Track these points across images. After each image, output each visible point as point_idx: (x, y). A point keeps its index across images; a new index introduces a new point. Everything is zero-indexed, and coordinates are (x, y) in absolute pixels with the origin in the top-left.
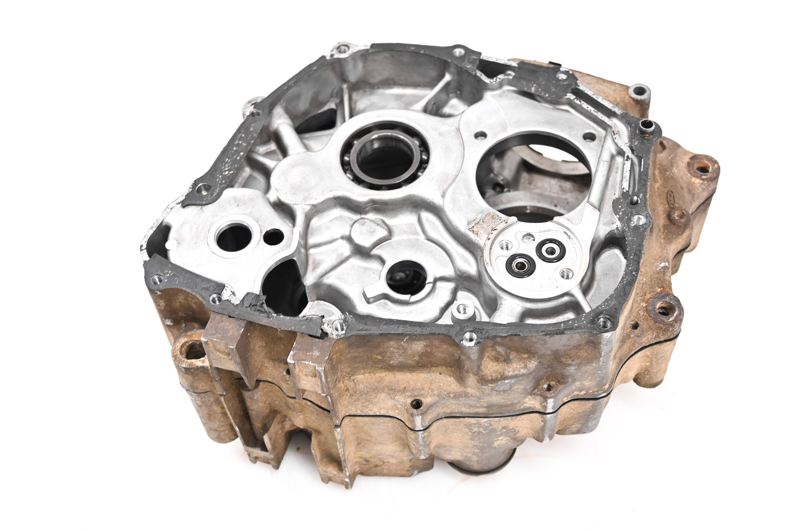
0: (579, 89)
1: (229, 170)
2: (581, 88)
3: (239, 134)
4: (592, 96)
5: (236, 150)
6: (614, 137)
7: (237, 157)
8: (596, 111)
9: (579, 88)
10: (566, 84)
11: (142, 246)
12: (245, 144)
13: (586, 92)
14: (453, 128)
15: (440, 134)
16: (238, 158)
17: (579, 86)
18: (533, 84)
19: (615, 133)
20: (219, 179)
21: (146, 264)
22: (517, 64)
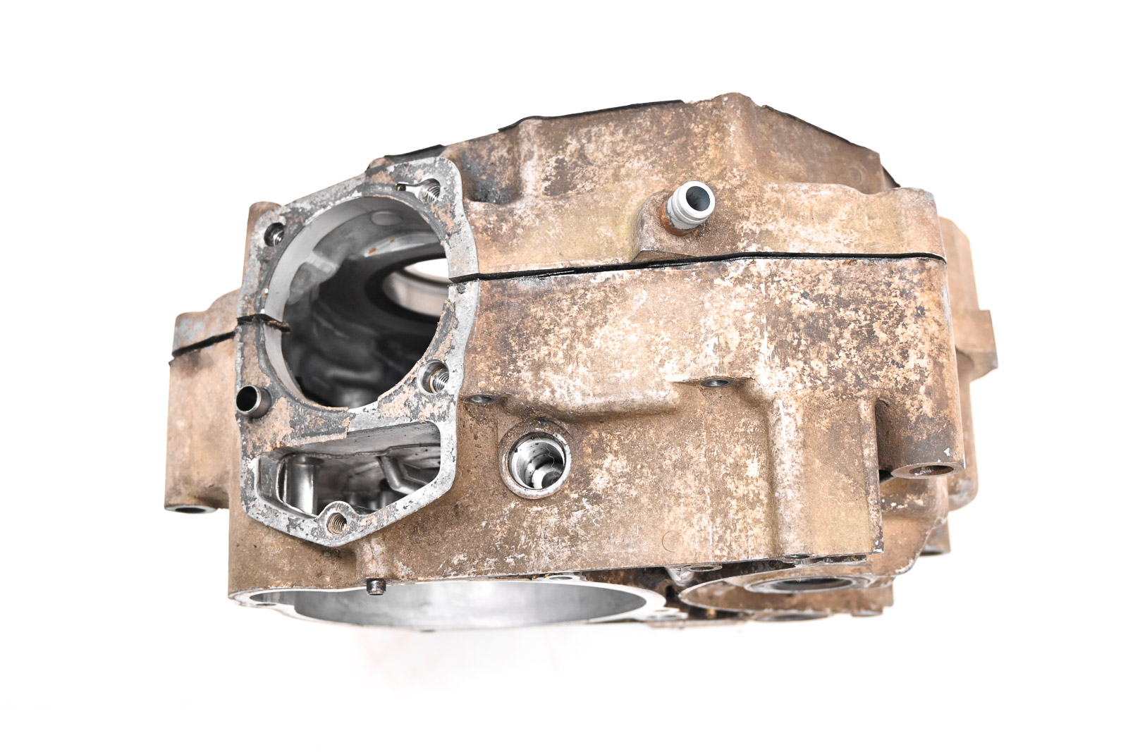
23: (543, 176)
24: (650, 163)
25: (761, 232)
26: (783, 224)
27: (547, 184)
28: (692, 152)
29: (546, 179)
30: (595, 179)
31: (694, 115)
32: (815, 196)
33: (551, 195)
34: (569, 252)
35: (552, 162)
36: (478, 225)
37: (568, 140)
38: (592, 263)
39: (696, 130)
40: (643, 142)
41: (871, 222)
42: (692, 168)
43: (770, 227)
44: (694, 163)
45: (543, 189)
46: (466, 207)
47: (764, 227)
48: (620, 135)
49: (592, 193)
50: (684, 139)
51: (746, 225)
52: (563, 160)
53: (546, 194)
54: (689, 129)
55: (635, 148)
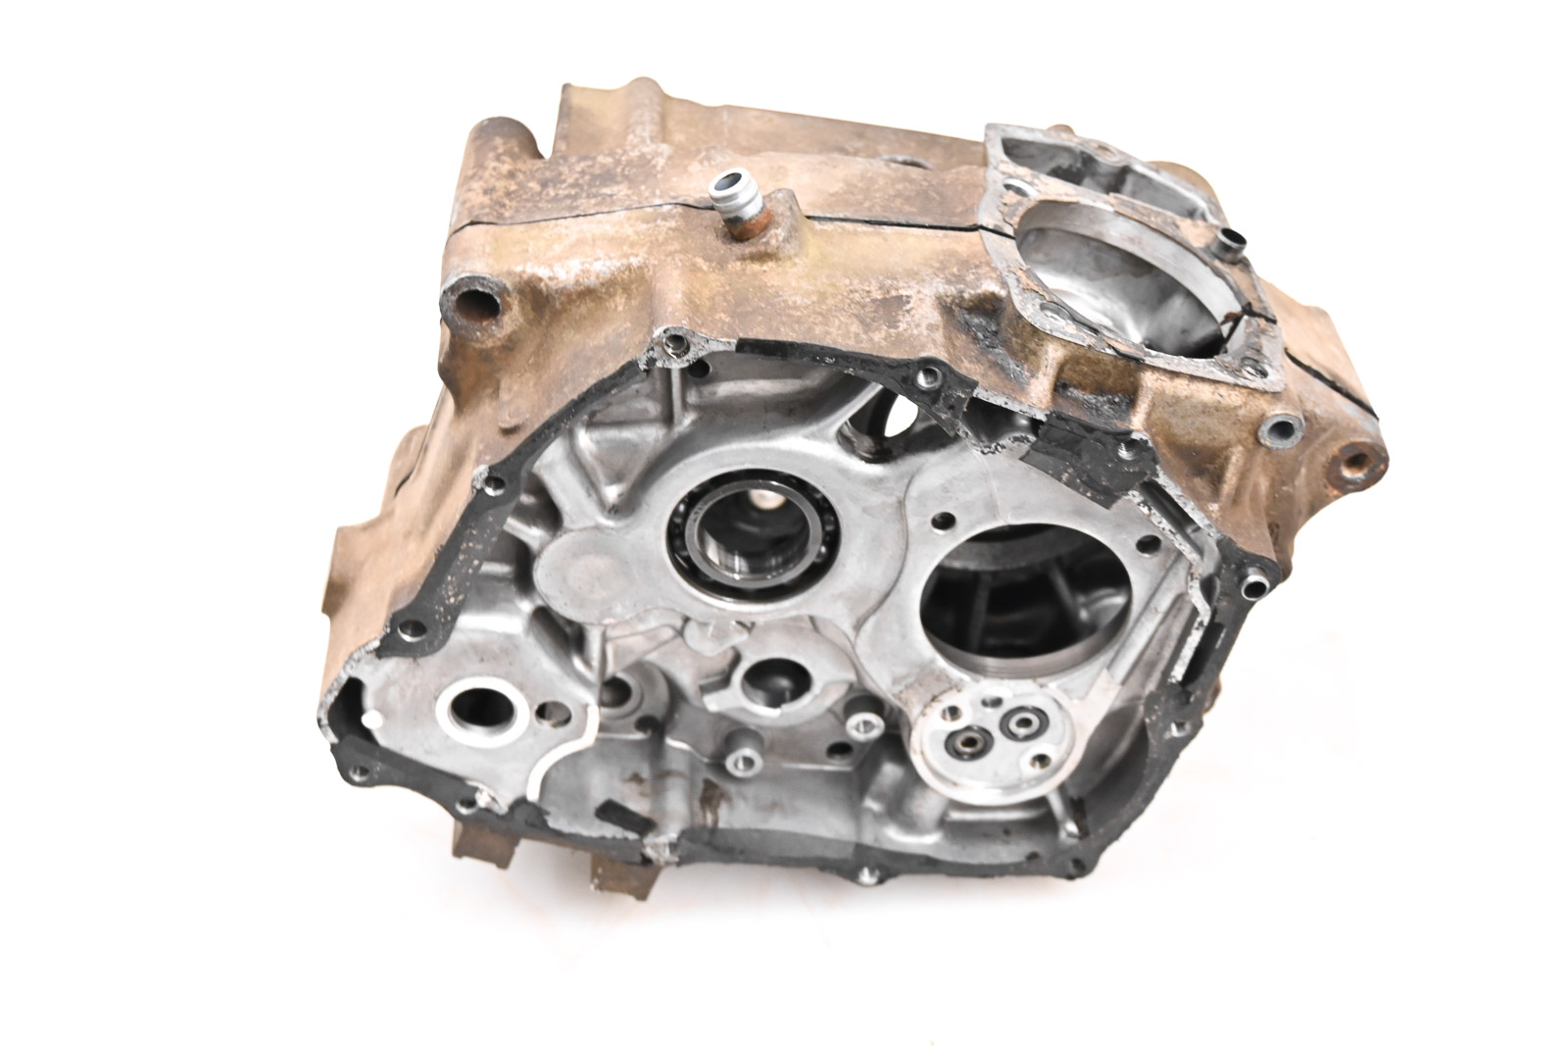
0: (1157, 483)
1: (456, 595)
2: (1162, 480)
3: (466, 529)
4: (1176, 500)
5: (465, 560)
6: (1190, 584)
7: (468, 568)
8: (1173, 530)
9: (1157, 480)
10: (1134, 472)
11: (319, 721)
12: (479, 547)
13: (1167, 490)
14: (892, 500)
15: (865, 510)
16: (470, 571)
17: (1157, 476)
18: (1068, 467)
19: (1195, 576)
20: (440, 613)
21: (334, 748)
22: (1046, 415)
23: (912, 313)
24: (780, 296)
25: (655, 220)
26: (630, 231)
27: (908, 307)
28: (730, 298)
29: (908, 311)
30: (848, 301)
31: (725, 329)
32: (587, 257)
33: (902, 296)
34: (877, 240)
35: (902, 326)
36: (987, 268)
37: (884, 343)
38: (848, 226)
39: (723, 315)
40: (790, 316)
41: (525, 247)
42: (730, 285)
43: (645, 226)
44: (728, 288)
45: (912, 301)
46: (1004, 284)
47: (651, 225)
48: (818, 330)
49: (852, 288)
50: (739, 310)
51: (673, 224)
52: (889, 327)
53: (907, 297)
54: (732, 317)
55: (799, 313)
